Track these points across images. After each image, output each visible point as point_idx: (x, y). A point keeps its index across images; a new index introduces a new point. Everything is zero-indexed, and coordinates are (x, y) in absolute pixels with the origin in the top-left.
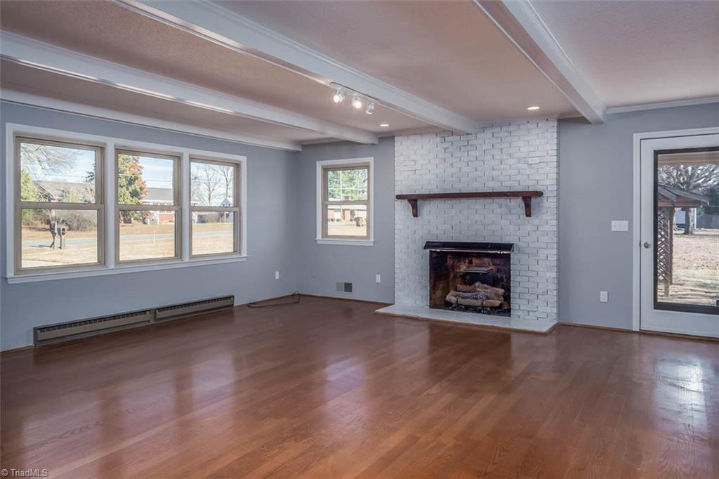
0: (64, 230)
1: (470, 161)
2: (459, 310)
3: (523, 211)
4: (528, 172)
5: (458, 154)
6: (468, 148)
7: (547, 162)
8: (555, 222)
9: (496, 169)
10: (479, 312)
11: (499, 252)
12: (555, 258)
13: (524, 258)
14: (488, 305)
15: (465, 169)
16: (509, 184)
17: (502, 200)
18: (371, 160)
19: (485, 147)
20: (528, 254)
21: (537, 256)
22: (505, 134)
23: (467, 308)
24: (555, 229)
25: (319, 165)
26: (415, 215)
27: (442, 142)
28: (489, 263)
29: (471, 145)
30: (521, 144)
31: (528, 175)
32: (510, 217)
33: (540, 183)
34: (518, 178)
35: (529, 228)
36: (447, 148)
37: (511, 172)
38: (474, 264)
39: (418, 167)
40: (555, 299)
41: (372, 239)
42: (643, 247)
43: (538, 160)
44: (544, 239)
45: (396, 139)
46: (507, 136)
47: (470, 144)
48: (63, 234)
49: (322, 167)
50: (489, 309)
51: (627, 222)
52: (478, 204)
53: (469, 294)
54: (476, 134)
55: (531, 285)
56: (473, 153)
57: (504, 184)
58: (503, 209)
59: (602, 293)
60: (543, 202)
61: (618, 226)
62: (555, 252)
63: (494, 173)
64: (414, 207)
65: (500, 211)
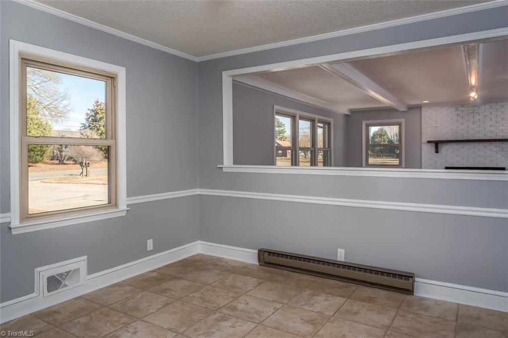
0: (88, 163)
1: (475, 122)
5: (467, 118)
6: (474, 114)
9: (493, 126)
15: (472, 126)
16: (502, 134)
17: (497, 143)
18: (402, 120)
19: (485, 114)
22: (499, 107)
25: (364, 123)
26: (437, 152)
27: (456, 111)
29: (476, 113)
32: (503, 153)
36: (459, 114)
37: (503, 128)
39: (438, 125)
45: (423, 108)
47: (475, 111)
48: (88, 166)
49: (366, 124)
52: (481, 146)
56: (477, 117)
57: (498, 134)
58: (498, 148)
63: (491, 129)
64: (437, 147)
65: (495, 149)
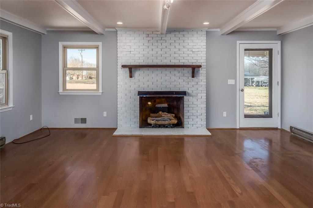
1: (163, 48)
2: (156, 128)
3: (191, 75)
4: (193, 55)
5: (156, 44)
6: (162, 41)
7: (202, 51)
8: (205, 81)
9: (177, 54)
10: (167, 127)
11: (178, 96)
12: (205, 97)
13: (190, 98)
14: (172, 123)
15: (160, 52)
16: (183, 61)
17: (180, 69)
18: (100, 44)
19: (171, 41)
20: (193, 96)
21: (197, 97)
22: (181, 36)
23: (160, 126)
24: (205, 83)
25: (61, 44)
26: (131, 77)
27: (147, 37)
28: (165, 101)
30: (189, 41)
31: (193, 57)
32: (184, 78)
33: (198, 61)
34: (188, 58)
35: (193, 83)
36: (150, 40)
37: (184, 55)
38: (157, 102)
39: (132, 50)
40: (205, 117)
41: (101, 91)
42: (240, 91)
43: (197, 50)
44: (200, 89)
46: (183, 37)
47: (163, 39)
49: (63, 45)
50: (172, 125)
51: (234, 80)
52: (167, 71)
53: (160, 118)
54: (166, 34)
55: (194, 112)
56: (164, 44)
57: (181, 61)
58: (180, 74)
59: (224, 112)
60: (199, 71)
61: (231, 82)
62: (205, 95)
64: (131, 72)
65: (178, 75)
